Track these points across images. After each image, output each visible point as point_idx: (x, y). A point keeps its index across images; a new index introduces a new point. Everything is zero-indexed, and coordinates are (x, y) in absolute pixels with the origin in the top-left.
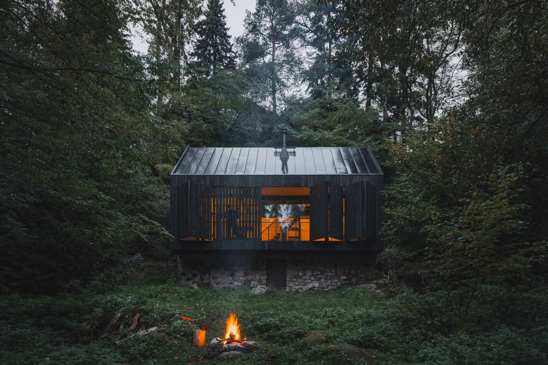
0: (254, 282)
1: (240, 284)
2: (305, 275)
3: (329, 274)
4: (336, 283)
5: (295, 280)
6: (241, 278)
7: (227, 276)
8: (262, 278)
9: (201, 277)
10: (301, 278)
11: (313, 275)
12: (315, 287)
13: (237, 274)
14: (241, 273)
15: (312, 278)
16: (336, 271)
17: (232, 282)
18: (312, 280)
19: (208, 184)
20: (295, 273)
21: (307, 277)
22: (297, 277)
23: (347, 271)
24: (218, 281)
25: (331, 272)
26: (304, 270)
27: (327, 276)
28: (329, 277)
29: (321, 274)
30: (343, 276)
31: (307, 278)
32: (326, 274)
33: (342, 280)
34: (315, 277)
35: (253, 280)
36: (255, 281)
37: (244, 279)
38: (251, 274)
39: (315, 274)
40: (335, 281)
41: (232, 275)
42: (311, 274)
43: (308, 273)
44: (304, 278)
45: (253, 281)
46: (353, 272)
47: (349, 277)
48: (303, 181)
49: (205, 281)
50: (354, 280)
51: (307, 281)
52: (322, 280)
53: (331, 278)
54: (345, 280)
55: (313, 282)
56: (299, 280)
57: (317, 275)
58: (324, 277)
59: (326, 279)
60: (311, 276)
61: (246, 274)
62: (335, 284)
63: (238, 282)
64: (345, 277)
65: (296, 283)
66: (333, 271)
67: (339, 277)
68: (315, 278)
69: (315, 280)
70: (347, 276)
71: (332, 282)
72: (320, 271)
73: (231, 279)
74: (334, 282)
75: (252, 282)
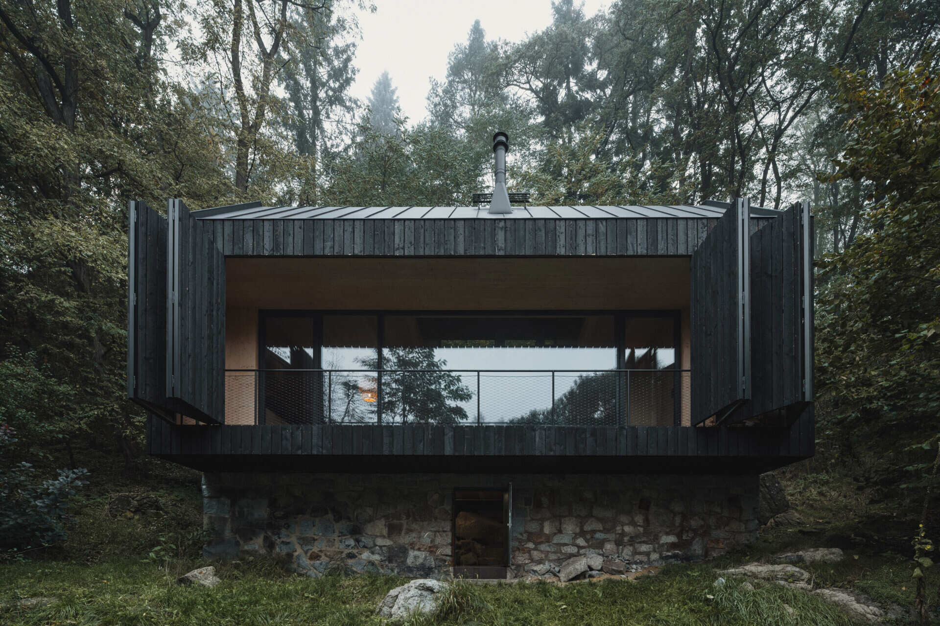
0: (417, 553)
1: (376, 558)
2: (560, 531)
3: (627, 529)
4: (648, 554)
5: (531, 545)
6: (380, 542)
7: (342, 534)
8: (438, 540)
9: (266, 539)
10: (548, 539)
11: (582, 533)
12: (591, 569)
13: (369, 529)
14: (380, 527)
15: (581, 542)
16: (647, 521)
17: (355, 551)
18: (580, 547)
19: (267, 246)
20: (533, 527)
21: (566, 539)
22: (537, 538)
23: (678, 520)
24: (315, 549)
25: (633, 523)
26: (558, 518)
27: (623, 534)
28: (626, 539)
29: (606, 531)
30: (667, 534)
31: (566, 541)
32: (619, 529)
33: (663, 545)
34: (588, 537)
35: (412, 546)
36: (419, 549)
37: (388, 542)
38: (409, 531)
39: (587, 528)
40: (644, 548)
41: (356, 532)
42: (578, 530)
43: (570, 527)
44: (556, 540)
45: (413, 548)
46: (694, 523)
47: (684, 537)
48: (562, 237)
49: (278, 549)
50: (697, 548)
51: (565, 549)
52: (609, 547)
53: (633, 541)
54: (673, 546)
55: (582, 551)
56: (543, 547)
57: (594, 532)
58: (612, 536)
59: (619, 543)
60: (576, 536)
61: (393, 530)
62: (645, 559)
63: (373, 553)
64: (671, 539)
65: (536, 555)
66: (639, 519)
67: (656, 538)
68: (587, 541)
69: (589, 547)
70: (679, 536)
71: (636, 553)
72: (600, 520)
73: (352, 542)
74: (640, 553)
75: (412, 554)
